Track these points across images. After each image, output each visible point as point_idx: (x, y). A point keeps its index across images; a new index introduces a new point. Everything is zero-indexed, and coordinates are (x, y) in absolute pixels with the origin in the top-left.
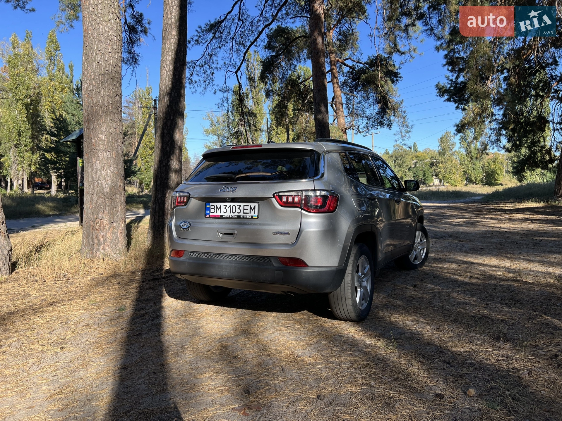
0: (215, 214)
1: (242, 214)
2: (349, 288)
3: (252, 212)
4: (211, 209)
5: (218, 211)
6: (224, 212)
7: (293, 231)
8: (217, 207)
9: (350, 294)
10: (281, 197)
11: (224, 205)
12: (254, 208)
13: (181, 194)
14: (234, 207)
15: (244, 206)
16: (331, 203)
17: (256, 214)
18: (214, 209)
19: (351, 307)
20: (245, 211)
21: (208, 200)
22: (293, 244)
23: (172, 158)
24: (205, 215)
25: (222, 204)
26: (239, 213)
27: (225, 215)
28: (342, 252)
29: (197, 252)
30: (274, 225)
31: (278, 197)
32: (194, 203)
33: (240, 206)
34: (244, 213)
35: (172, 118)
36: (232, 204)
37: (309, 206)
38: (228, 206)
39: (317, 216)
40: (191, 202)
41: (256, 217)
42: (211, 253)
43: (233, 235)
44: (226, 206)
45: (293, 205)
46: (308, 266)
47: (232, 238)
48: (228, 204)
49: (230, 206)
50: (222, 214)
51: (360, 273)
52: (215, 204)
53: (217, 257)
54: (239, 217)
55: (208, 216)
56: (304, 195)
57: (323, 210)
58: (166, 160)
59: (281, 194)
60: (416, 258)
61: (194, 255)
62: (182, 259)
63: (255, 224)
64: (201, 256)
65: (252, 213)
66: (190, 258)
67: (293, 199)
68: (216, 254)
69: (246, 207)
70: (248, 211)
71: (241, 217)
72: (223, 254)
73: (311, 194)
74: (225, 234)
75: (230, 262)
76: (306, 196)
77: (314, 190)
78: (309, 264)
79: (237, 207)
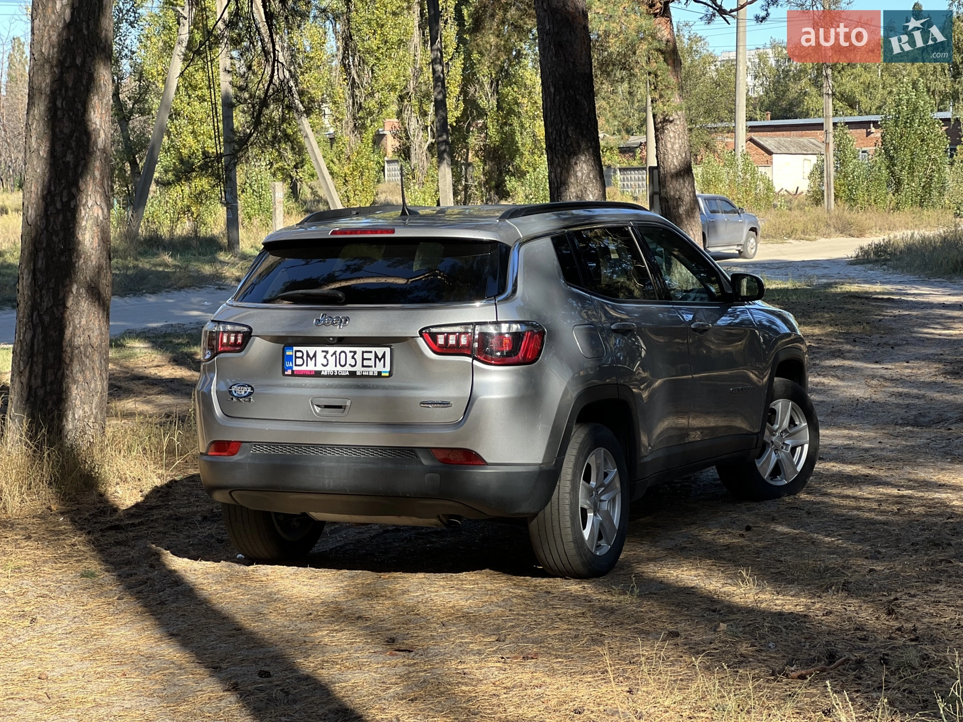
0: (304, 368)
1: (358, 369)
2: (567, 507)
3: (380, 365)
4: (296, 357)
5: (311, 363)
6: (323, 365)
7: (458, 399)
8: (308, 355)
9: (568, 518)
10: (434, 336)
11: (323, 351)
12: (384, 356)
13: (229, 328)
14: (343, 354)
15: (363, 352)
16: (528, 344)
17: (388, 368)
18: (302, 358)
19: (572, 545)
20: (366, 363)
21: (287, 342)
22: (458, 424)
23: (83, 187)
24: (284, 371)
25: (319, 349)
26: (352, 366)
27: (326, 371)
28: (551, 437)
29: (269, 444)
30: (422, 389)
31: (430, 335)
32: (259, 347)
33: (355, 353)
34: (363, 366)
35: (78, 61)
36: (339, 349)
37: (486, 353)
38: (331, 353)
39: (502, 371)
40: (254, 345)
41: (387, 374)
42: (299, 445)
43: (341, 410)
44: (327, 352)
45: (456, 350)
46: (487, 464)
47: (340, 414)
48: (331, 350)
49: (335, 353)
50: (319, 368)
51: (593, 483)
52: (304, 349)
53: (312, 453)
54: (353, 374)
55: (289, 372)
56: (477, 332)
57: (514, 359)
58: (65, 193)
59: (434, 330)
60: (777, 470)
61: (265, 450)
62: (236, 458)
63: (384, 388)
64: (279, 451)
65: (380, 367)
66: (254, 456)
67: (458, 340)
68: (308, 446)
69: (366, 356)
70: (372, 363)
71: (358, 374)
72: (324, 446)
73: (491, 330)
74: (326, 407)
75: (338, 460)
76: (481, 334)
77: (497, 323)
78: (488, 461)
79: (350, 355)
